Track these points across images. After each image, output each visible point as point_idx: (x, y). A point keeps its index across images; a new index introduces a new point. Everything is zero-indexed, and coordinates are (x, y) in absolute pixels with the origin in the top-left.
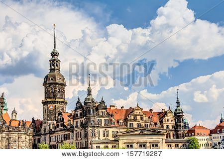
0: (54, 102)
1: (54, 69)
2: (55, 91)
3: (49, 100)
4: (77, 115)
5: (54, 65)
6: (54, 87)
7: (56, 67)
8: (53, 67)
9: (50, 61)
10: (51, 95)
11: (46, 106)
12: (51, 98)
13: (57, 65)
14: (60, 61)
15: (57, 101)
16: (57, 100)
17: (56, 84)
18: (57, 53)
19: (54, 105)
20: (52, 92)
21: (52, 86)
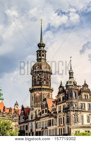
0: (40, 89)
1: (41, 59)
2: (41, 79)
3: (35, 87)
4: (60, 100)
5: (40, 56)
6: (40, 75)
7: (43, 57)
8: (40, 57)
9: (37, 52)
10: (38, 83)
11: (33, 94)
12: (38, 85)
13: (43, 56)
14: (46, 52)
15: (43, 89)
16: (43, 87)
17: (42, 72)
18: (43, 44)
19: (40, 92)
20: (38, 80)
21: (38, 74)
